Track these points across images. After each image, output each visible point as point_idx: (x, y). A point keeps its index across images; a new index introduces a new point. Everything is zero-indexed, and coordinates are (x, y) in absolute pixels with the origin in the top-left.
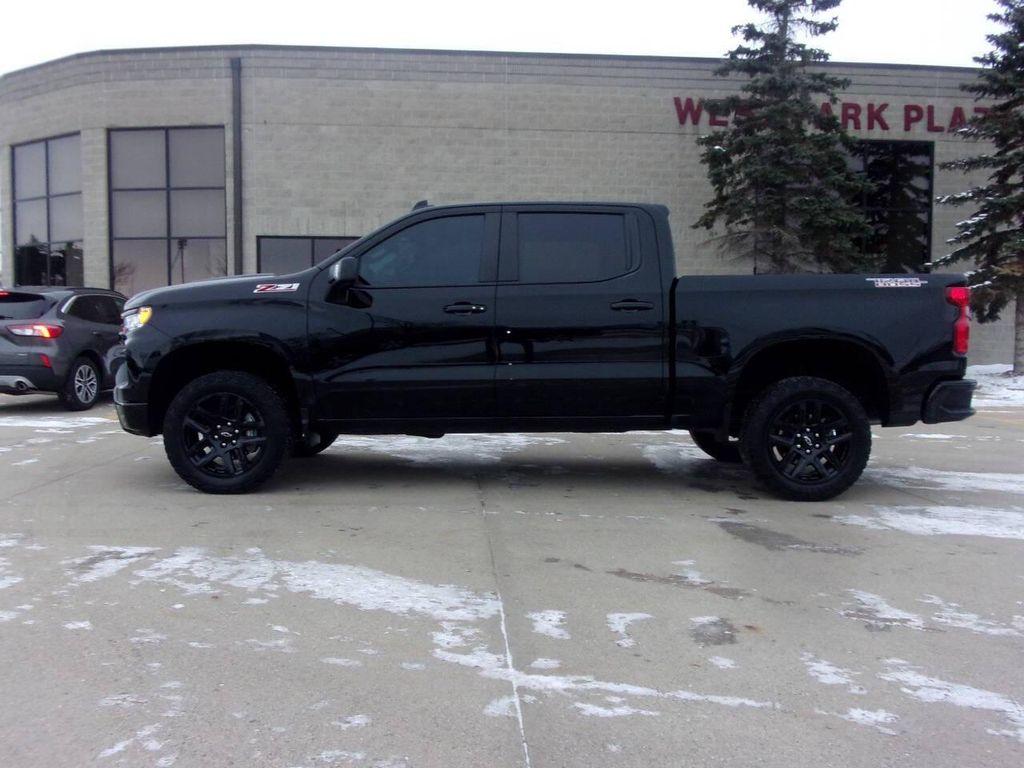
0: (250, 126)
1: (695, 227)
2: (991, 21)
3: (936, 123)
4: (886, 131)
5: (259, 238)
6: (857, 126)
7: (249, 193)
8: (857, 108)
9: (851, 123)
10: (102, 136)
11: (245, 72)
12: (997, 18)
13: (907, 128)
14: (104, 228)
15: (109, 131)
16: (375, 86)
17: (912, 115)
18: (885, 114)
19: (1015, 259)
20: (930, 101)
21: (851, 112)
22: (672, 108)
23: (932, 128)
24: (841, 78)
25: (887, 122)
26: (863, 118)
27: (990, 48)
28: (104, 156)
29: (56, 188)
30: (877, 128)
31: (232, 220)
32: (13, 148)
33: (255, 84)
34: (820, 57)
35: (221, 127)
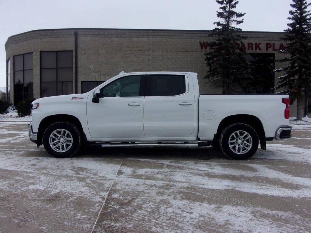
0: (80, 51)
1: (204, 78)
3: (275, 48)
4: (261, 51)
5: (82, 82)
6: (252, 49)
7: (79, 69)
8: (252, 44)
9: (250, 48)
10: (39, 54)
11: (78, 36)
12: (290, 18)
13: (267, 50)
14: (39, 79)
15: (41, 52)
16: (115, 39)
17: (268, 46)
18: (260, 46)
19: (297, 87)
20: (273, 42)
21: (251, 45)
22: (199, 44)
23: (274, 50)
24: (245, 36)
25: (261, 48)
26: (254, 47)
27: (288, 27)
28: (39, 59)
29: (26, 68)
30: (258, 50)
31: (75, 77)
32: (14, 57)
33: (81, 39)
34: (239, 30)
35: (72, 51)
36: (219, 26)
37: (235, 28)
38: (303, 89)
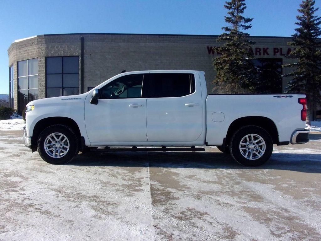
0: (86, 56)
2: (296, 25)
3: (283, 53)
4: (268, 56)
5: (88, 88)
6: (260, 54)
7: (86, 75)
8: (260, 49)
9: (258, 53)
10: (44, 59)
12: (297, 24)
13: (275, 55)
14: (44, 85)
16: (122, 44)
17: (276, 51)
18: (268, 51)
20: (281, 47)
21: (258, 50)
22: (207, 49)
23: (281, 54)
25: (269, 53)
26: (262, 52)
27: (295, 32)
28: (44, 65)
30: (266, 55)
31: (81, 83)
32: (18, 62)
33: (88, 44)
34: (247, 35)
35: (78, 56)
36: (227, 31)
37: (243, 33)
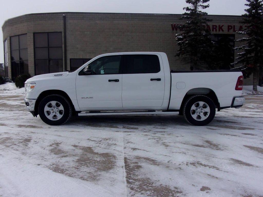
0: (68, 32)
2: (246, 6)
4: (223, 32)
5: (70, 59)
7: (68, 48)
8: (216, 26)
9: (215, 30)
10: (32, 35)
11: (67, 19)
13: (228, 31)
14: (33, 57)
15: (34, 33)
16: (98, 22)
17: (229, 28)
18: (223, 28)
19: (253, 63)
20: (234, 24)
21: (215, 27)
22: (170, 26)
24: (210, 19)
26: (218, 29)
28: (33, 39)
29: (21, 47)
30: (221, 31)
31: (64, 55)
32: (10, 37)
33: (69, 22)
34: (205, 14)
35: (61, 32)
36: (188, 11)
37: (202, 12)
38: (258, 65)
